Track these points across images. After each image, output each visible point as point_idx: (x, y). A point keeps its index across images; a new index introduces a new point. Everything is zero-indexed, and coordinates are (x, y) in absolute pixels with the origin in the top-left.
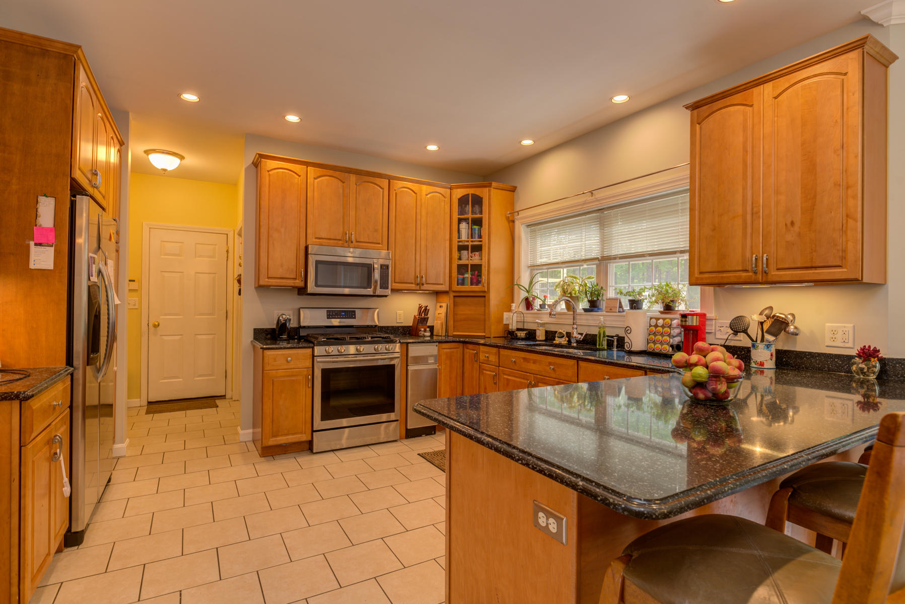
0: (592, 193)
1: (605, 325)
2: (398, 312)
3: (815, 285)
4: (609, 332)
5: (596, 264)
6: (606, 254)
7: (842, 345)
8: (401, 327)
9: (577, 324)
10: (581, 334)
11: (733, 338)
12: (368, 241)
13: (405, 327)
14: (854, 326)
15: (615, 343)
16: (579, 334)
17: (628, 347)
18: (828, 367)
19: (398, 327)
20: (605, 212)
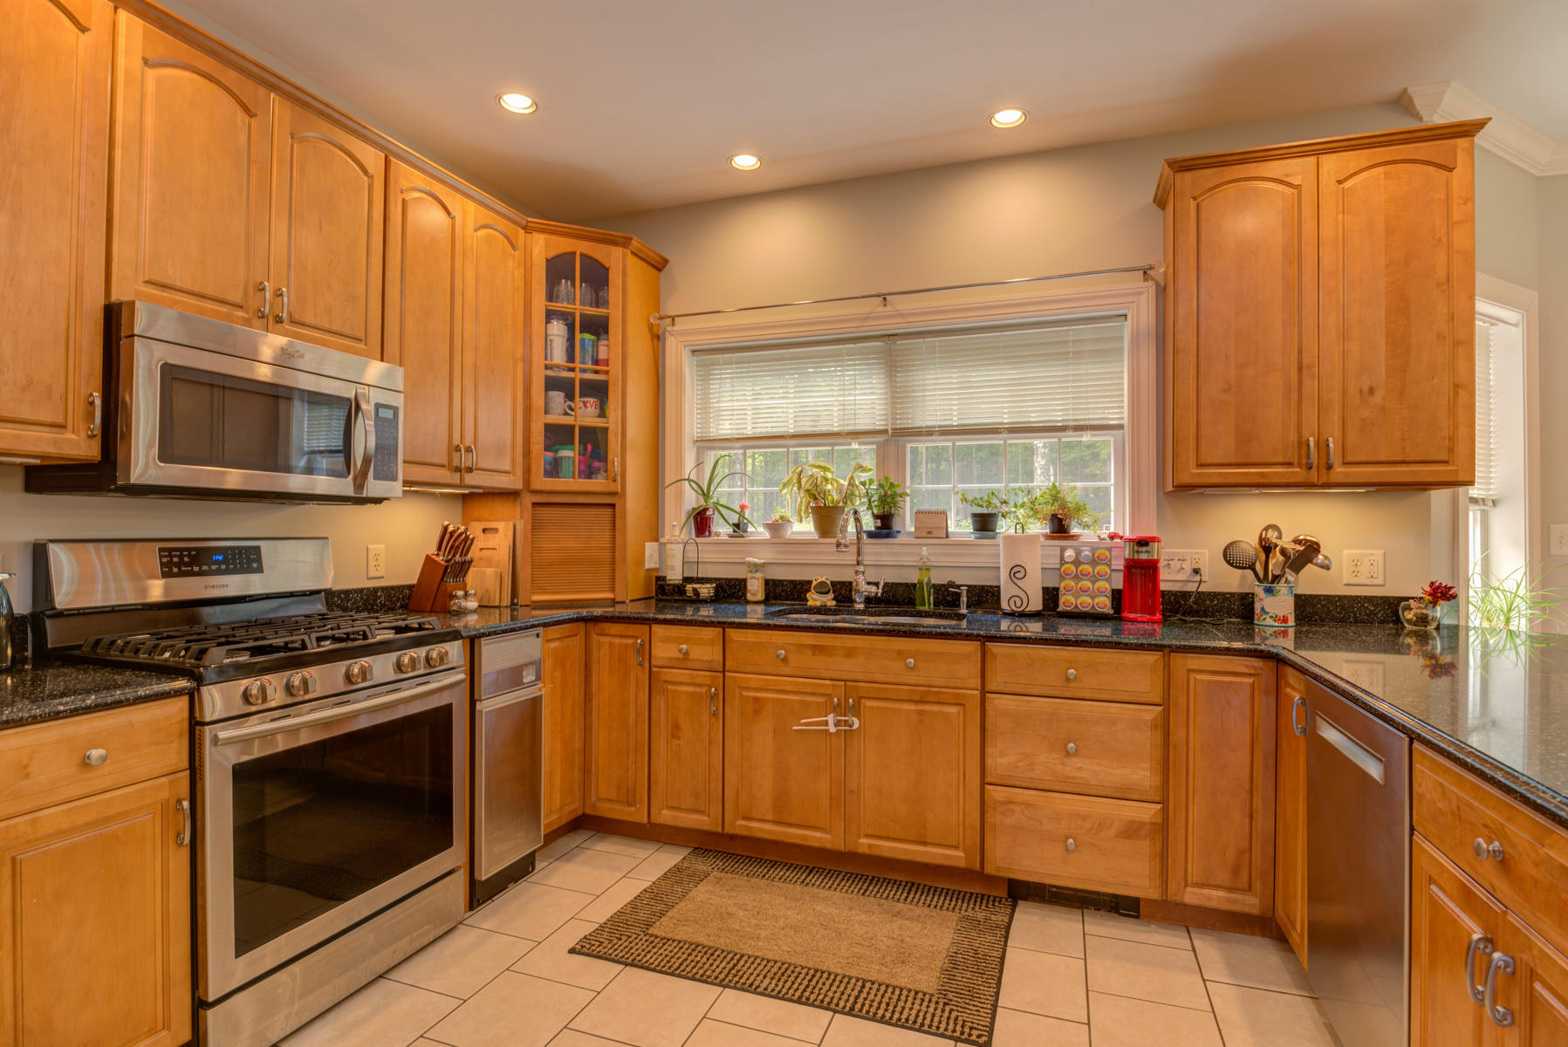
0: (884, 298)
1: (929, 564)
2: (370, 546)
3: (1377, 490)
4: (939, 578)
5: (877, 443)
6: (900, 424)
7: (1368, 582)
8: (383, 589)
9: (865, 563)
10: (877, 584)
11: (1190, 579)
12: (327, 326)
13: (392, 588)
14: (1385, 553)
15: (964, 599)
16: (869, 583)
17: (1018, 605)
18: (1355, 617)
19: (376, 590)
20: (898, 342)
